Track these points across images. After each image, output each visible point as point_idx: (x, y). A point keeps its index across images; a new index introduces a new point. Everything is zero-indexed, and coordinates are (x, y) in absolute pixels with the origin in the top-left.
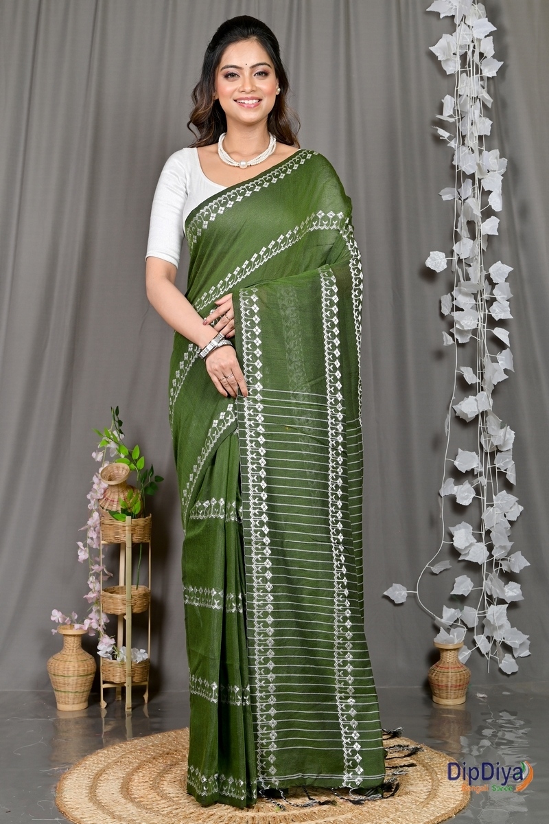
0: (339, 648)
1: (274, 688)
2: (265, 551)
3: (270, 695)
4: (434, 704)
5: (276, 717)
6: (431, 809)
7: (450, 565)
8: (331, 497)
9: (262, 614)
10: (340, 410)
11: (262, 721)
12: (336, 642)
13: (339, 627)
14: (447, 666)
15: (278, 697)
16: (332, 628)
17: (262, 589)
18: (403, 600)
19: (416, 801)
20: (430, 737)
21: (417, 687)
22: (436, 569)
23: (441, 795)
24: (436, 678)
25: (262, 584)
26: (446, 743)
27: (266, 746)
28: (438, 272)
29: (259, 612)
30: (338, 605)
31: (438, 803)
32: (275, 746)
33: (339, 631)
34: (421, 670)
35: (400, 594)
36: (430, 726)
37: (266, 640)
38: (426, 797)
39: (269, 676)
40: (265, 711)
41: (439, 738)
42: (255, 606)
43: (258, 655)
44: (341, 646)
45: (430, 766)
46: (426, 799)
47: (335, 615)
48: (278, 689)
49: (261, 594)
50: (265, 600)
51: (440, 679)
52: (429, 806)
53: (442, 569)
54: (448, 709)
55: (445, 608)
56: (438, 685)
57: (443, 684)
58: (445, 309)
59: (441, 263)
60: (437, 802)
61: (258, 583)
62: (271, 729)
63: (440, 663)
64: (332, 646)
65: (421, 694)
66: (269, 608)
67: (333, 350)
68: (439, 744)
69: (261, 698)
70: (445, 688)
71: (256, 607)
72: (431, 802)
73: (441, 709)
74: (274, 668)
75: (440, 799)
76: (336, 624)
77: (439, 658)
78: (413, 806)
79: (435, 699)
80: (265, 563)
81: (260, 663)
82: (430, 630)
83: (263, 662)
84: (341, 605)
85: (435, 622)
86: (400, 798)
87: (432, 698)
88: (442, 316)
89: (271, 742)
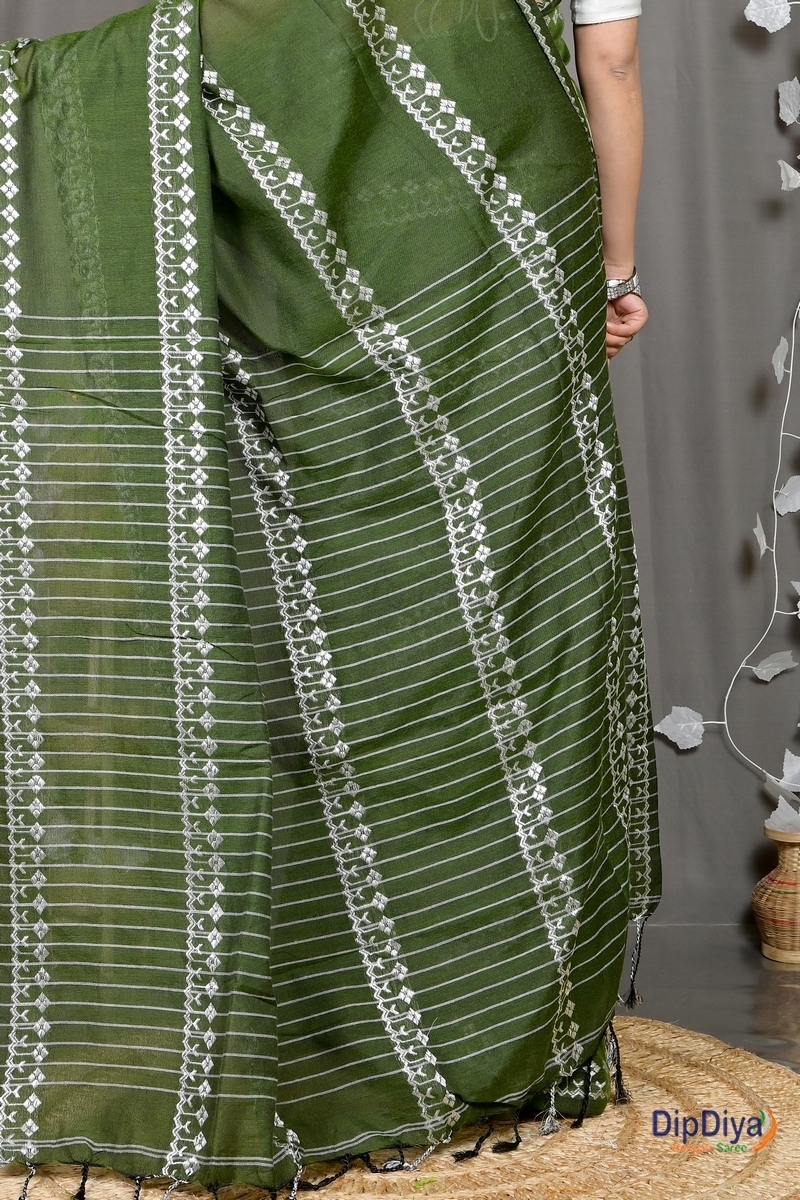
0: (195, 867)
1: (46, 953)
2: (25, 664)
3: (39, 968)
4: (765, 962)
5: (49, 1014)
6: (758, 1187)
7: (794, 660)
8: (174, 537)
9: (22, 796)
10: (194, 343)
11: (20, 1020)
12: (189, 852)
13: (192, 820)
14: (793, 880)
15: (55, 973)
16: (177, 823)
17: (21, 742)
18: (697, 742)
19: (727, 1170)
20: (757, 1032)
21: (729, 927)
22: (764, 671)
23: (779, 1157)
24: (770, 905)
25: (21, 733)
26: (792, 1045)
27: (22, 1075)
28: (771, 31)
29: (15, 792)
30: (188, 773)
31: (773, 1174)
32: (42, 1077)
33: (192, 830)
34: (739, 888)
35: (690, 728)
36: (756, 1010)
37: (29, 851)
38: (747, 1161)
39: (36, 926)
40: (27, 1000)
41: (776, 1033)
42: (8, 778)
43: (17, 882)
44: (201, 862)
45: (754, 1093)
46: (747, 1165)
47: (183, 794)
48: (54, 953)
49: (20, 754)
50: (27, 767)
51: (777, 907)
52: (754, 1180)
53: (778, 671)
54: (794, 972)
55: (788, 754)
56: (775, 921)
57: (786, 918)
58: (787, 110)
59: (777, 12)
60: (772, 1171)
61: (14, 730)
62: (38, 1039)
63: (778, 874)
64: (180, 862)
65: (738, 941)
66: (36, 783)
67: (178, 213)
68: (776, 1047)
69: (22, 972)
70: (788, 928)
71: (11, 782)
72: (758, 1173)
73: (780, 973)
74: (46, 910)
75: (777, 1166)
76: (187, 813)
77: (777, 863)
78: (721, 1181)
79: (767, 950)
80: (27, 688)
81: (20, 898)
82: (755, 802)
83: (25, 896)
84: (195, 773)
85: (767, 786)
86: (690, 1163)
87: (759, 948)
88: (781, 125)
89: (33, 1068)
